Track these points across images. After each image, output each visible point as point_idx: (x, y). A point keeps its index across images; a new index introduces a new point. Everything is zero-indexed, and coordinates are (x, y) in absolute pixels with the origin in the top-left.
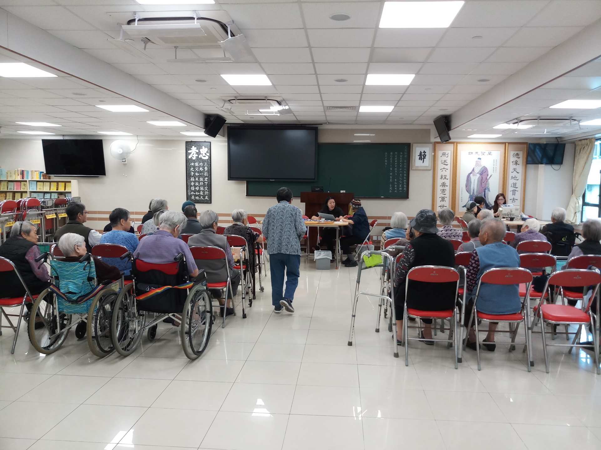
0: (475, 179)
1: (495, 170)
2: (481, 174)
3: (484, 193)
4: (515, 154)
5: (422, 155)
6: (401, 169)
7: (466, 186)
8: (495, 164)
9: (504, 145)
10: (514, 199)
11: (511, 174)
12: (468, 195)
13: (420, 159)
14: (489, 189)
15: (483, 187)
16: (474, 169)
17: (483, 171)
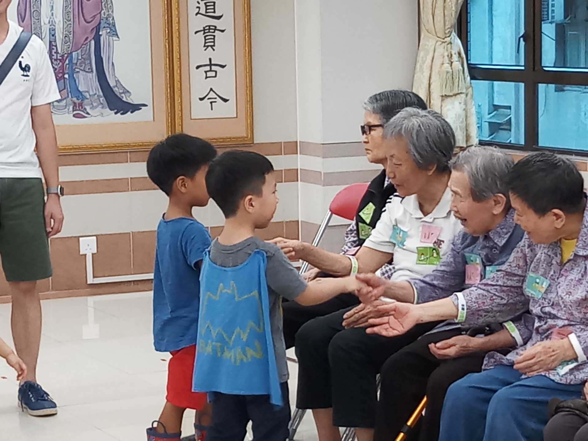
3: (93, 42)
7: (21, 18)
10: (211, 65)
14: (114, 26)
15: (89, 17)
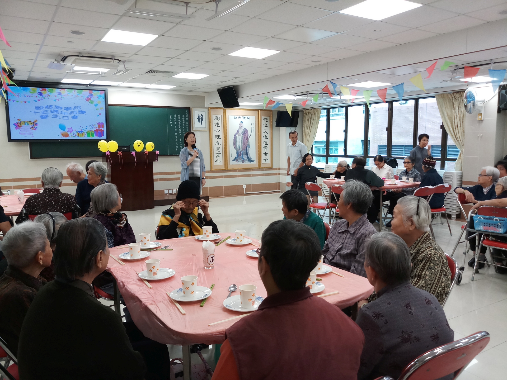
0: (239, 138)
1: (252, 131)
2: (243, 135)
3: (246, 149)
4: (265, 119)
5: (200, 118)
6: (184, 130)
7: (234, 144)
8: (252, 127)
9: (257, 112)
10: (266, 153)
11: (263, 135)
12: (236, 151)
13: (199, 121)
14: (250, 146)
15: (245, 145)
16: (238, 130)
17: (244, 132)
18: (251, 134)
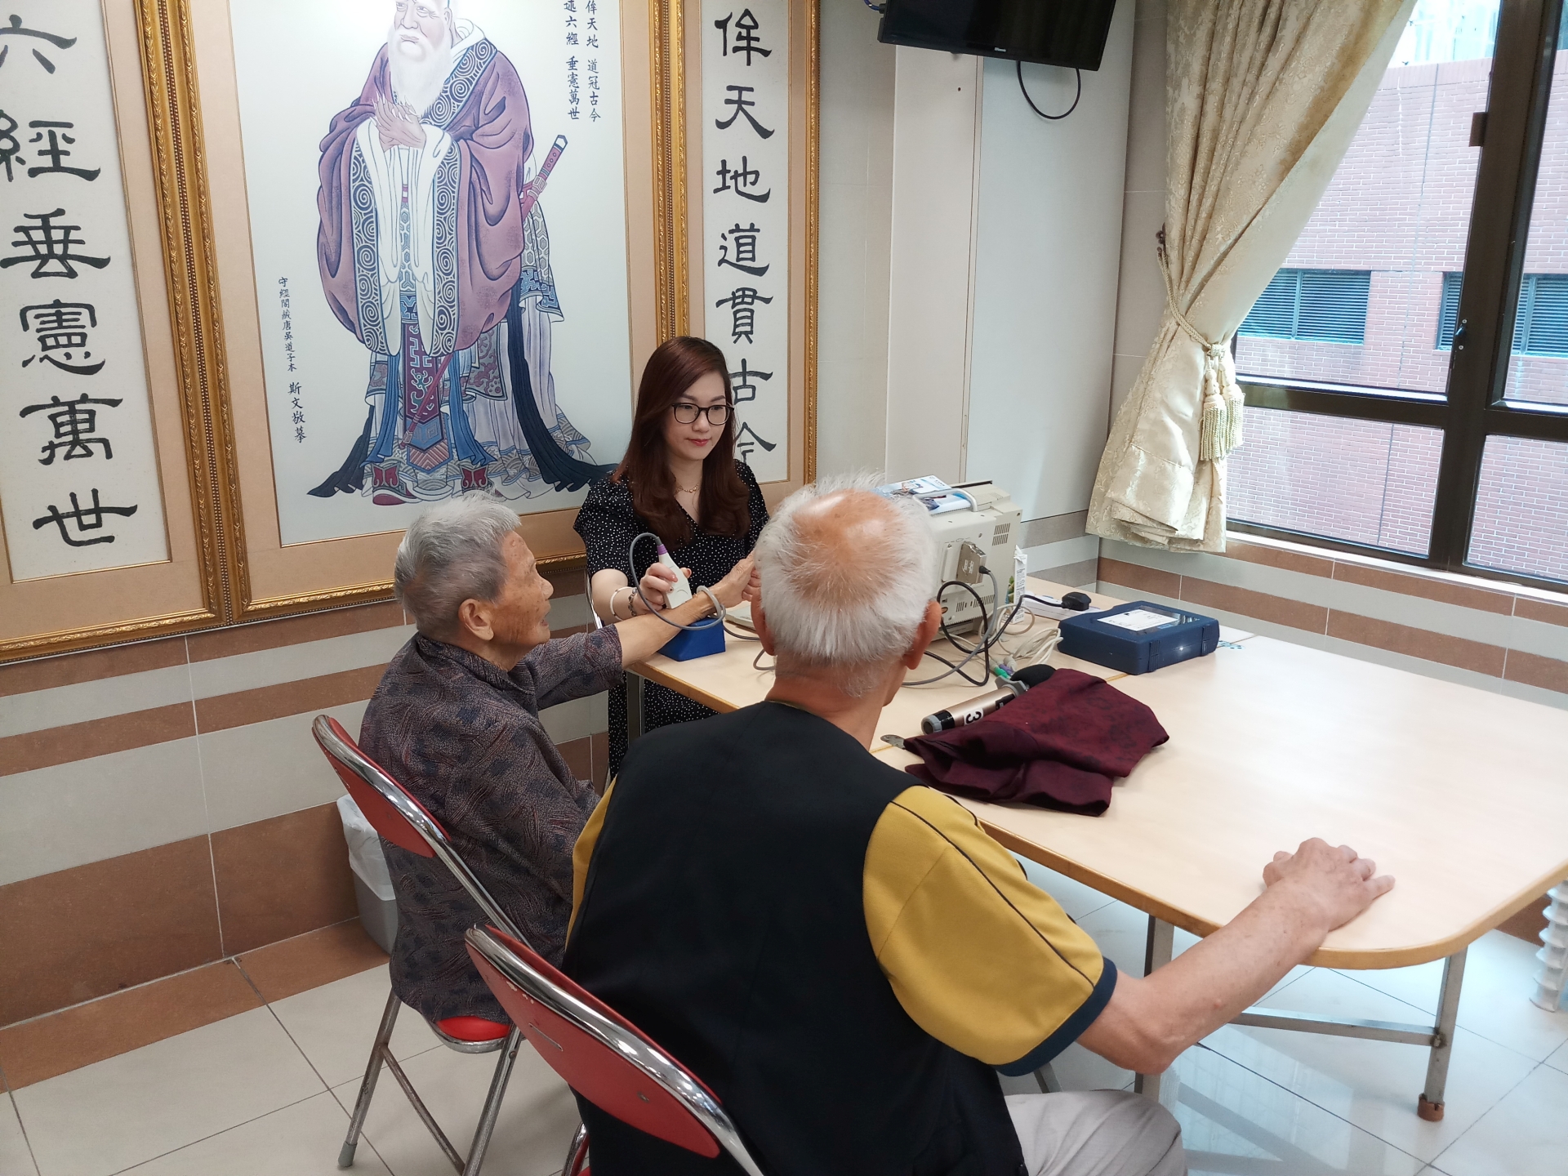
0: (408, 182)
1: (583, 92)
2: (463, 133)
3: (505, 326)
7: (329, 265)
10: (745, 374)
12: (362, 357)
14: (552, 286)
15: (494, 266)
16: (383, 63)
17: (477, 96)
18: (567, 126)
